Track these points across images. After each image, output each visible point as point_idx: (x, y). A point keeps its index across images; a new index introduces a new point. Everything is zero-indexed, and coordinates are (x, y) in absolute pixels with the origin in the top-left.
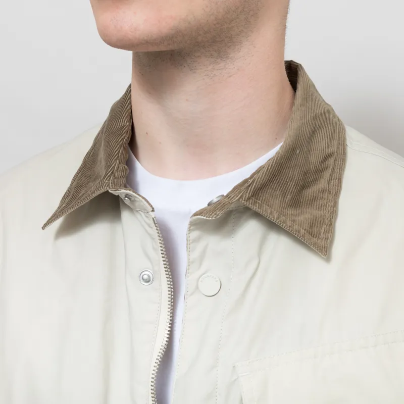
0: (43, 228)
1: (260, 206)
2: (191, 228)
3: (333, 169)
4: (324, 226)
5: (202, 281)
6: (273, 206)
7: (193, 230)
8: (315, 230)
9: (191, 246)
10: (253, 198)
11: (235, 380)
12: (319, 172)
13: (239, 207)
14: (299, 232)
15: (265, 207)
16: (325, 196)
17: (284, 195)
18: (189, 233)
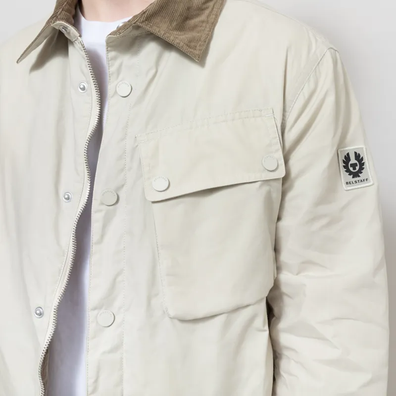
0: (17, 62)
1: (151, 27)
2: (109, 49)
3: (213, 9)
4: (200, 42)
5: (118, 87)
6: (161, 28)
7: (111, 51)
8: (193, 44)
9: (110, 62)
10: (147, 22)
11: (137, 146)
12: (201, 9)
13: (141, 33)
14: (179, 44)
15: (155, 27)
16: (204, 25)
17: (171, 22)
18: (108, 53)
